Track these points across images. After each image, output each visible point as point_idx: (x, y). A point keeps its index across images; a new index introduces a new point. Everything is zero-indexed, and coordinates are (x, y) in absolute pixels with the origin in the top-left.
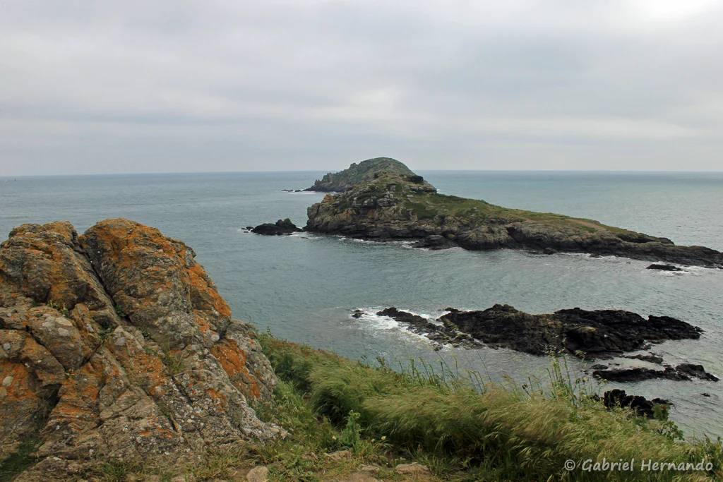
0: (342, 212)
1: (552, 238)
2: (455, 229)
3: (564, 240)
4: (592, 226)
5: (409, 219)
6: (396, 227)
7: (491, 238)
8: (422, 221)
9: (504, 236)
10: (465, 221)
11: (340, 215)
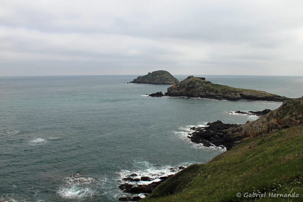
0: (182, 89)
1: (254, 96)
2: (221, 94)
3: (258, 97)
4: (265, 93)
5: (206, 92)
6: (201, 94)
7: (236, 96)
8: (210, 92)
9: (239, 96)
10: (224, 92)
11: (181, 90)
